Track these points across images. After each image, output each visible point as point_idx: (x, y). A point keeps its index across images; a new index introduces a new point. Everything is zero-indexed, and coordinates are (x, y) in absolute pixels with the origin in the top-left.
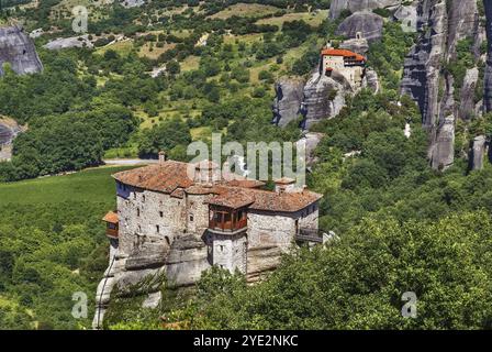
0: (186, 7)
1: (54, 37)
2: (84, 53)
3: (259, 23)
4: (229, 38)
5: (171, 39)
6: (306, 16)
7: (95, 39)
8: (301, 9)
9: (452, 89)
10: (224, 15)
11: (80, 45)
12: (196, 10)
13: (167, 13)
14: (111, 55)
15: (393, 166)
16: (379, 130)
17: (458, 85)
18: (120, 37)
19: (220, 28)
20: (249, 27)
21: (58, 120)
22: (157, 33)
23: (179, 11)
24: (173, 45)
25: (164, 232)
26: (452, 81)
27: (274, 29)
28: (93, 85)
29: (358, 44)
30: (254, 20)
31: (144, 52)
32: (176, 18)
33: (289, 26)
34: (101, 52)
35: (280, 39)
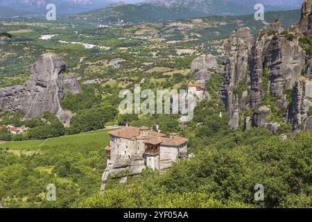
0: (136, 68)
1: (86, 80)
2: (97, 86)
3: (164, 74)
4: (153, 80)
5: (130, 80)
6: (181, 72)
7: (102, 80)
8: (180, 69)
9: (237, 99)
10: (151, 71)
11: (96, 82)
12: (140, 69)
13: (129, 70)
14: (108, 86)
15: (215, 129)
16: (210, 115)
17: (240, 98)
18: (111, 80)
19: (149, 76)
20: (160, 75)
21: (87, 111)
22: (125, 78)
23: (133, 70)
24: (131, 82)
25: (128, 154)
26: (237, 95)
27: (170, 76)
28: (101, 98)
29: (202, 82)
30: (162, 73)
31: (120, 85)
32: (132, 72)
33: (175, 75)
34: (104, 85)
35: (172, 80)
